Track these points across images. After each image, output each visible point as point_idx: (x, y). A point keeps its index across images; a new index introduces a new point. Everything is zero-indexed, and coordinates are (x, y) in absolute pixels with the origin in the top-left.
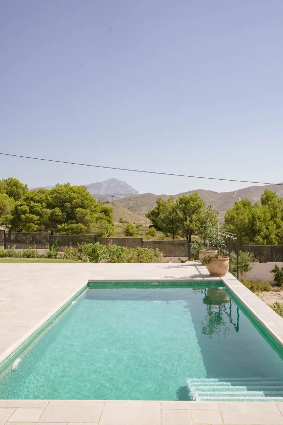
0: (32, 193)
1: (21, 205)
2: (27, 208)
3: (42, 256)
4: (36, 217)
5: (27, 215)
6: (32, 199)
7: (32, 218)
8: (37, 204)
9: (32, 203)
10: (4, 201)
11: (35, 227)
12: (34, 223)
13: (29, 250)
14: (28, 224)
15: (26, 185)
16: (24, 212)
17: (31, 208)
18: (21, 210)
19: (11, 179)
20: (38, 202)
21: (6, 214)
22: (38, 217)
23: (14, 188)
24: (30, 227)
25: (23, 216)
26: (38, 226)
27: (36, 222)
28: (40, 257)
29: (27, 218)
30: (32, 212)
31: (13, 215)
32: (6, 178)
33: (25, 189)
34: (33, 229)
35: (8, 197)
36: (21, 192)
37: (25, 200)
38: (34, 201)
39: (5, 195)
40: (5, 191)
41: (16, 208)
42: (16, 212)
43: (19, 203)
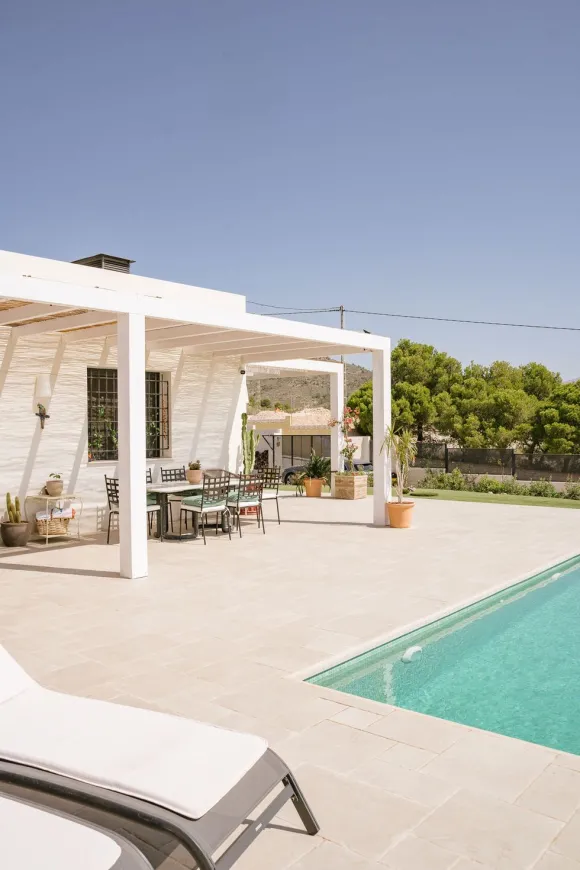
0: (565, 387)
1: (546, 408)
2: (555, 413)
3: (560, 495)
4: (569, 428)
5: (555, 424)
6: (565, 398)
7: (563, 431)
8: (573, 406)
9: (565, 405)
10: (519, 401)
11: (567, 444)
12: (566, 438)
13: (540, 484)
14: (555, 440)
15: (558, 375)
16: (551, 420)
17: (563, 412)
18: (546, 417)
19: (534, 366)
20: (575, 403)
21: (520, 423)
22: (573, 428)
23: (538, 380)
24: (559, 445)
25: (547, 426)
26: (573, 444)
27: (570, 436)
28: (557, 497)
29: (555, 429)
30: (563, 420)
31: (532, 425)
32: (524, 364)
33: (555, 380)
34: (564, 448)
35: (526, 395)
36: (549, 386)
37: (553, 400)
38: (568, 402)
39: (521, 391)
40: (522, 385)
41: (538, 412)
42: (538, 420)
43: (543, 404)
